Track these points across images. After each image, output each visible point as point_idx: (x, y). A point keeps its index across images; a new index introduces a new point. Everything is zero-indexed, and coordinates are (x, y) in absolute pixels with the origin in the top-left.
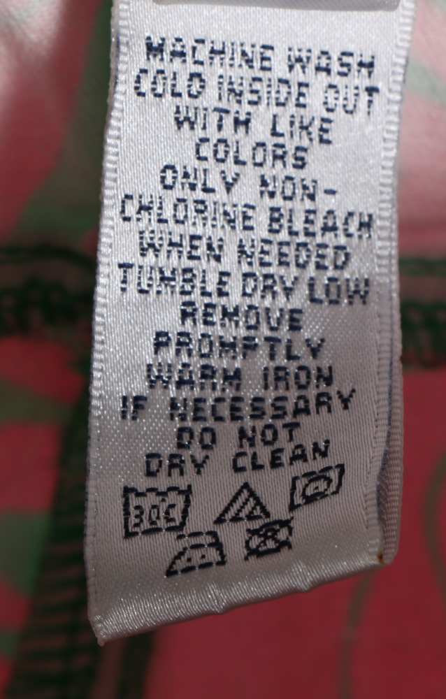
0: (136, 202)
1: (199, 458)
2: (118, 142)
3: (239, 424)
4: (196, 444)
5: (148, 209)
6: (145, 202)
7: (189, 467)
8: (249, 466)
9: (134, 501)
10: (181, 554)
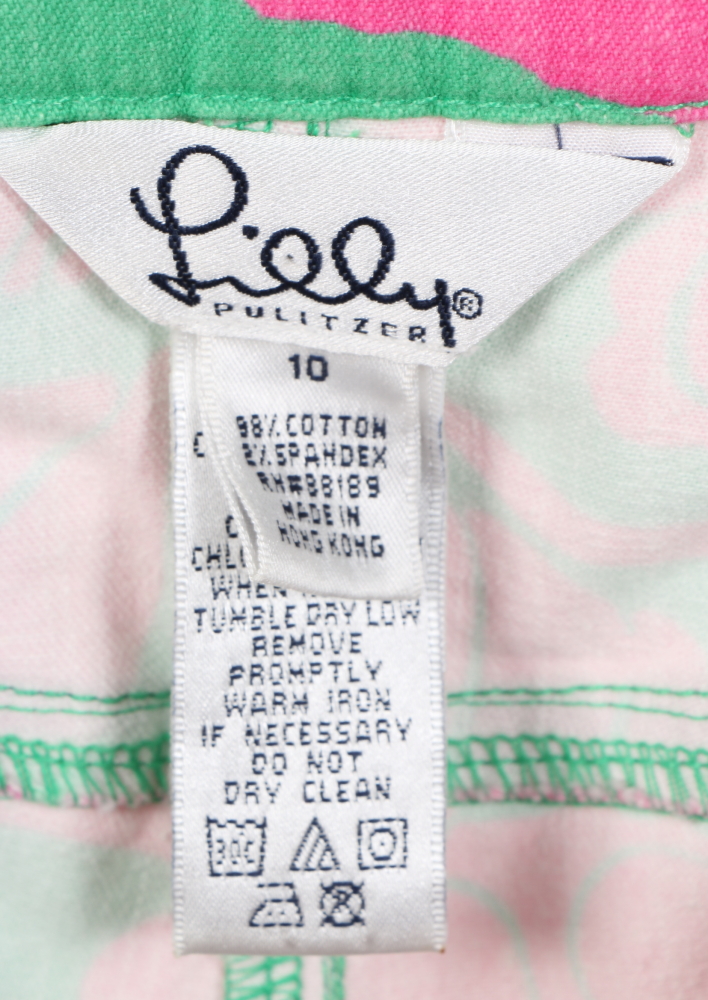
0: (205, 552)
1: (273, 786)
2: (185, 500)
3: (306, 749)
4: (268, 771)
5: (216, 557)
6: (214, 551)
7: (263, 795)
8: (318, 798)
9: (217, 833)
10: (262, 907)
